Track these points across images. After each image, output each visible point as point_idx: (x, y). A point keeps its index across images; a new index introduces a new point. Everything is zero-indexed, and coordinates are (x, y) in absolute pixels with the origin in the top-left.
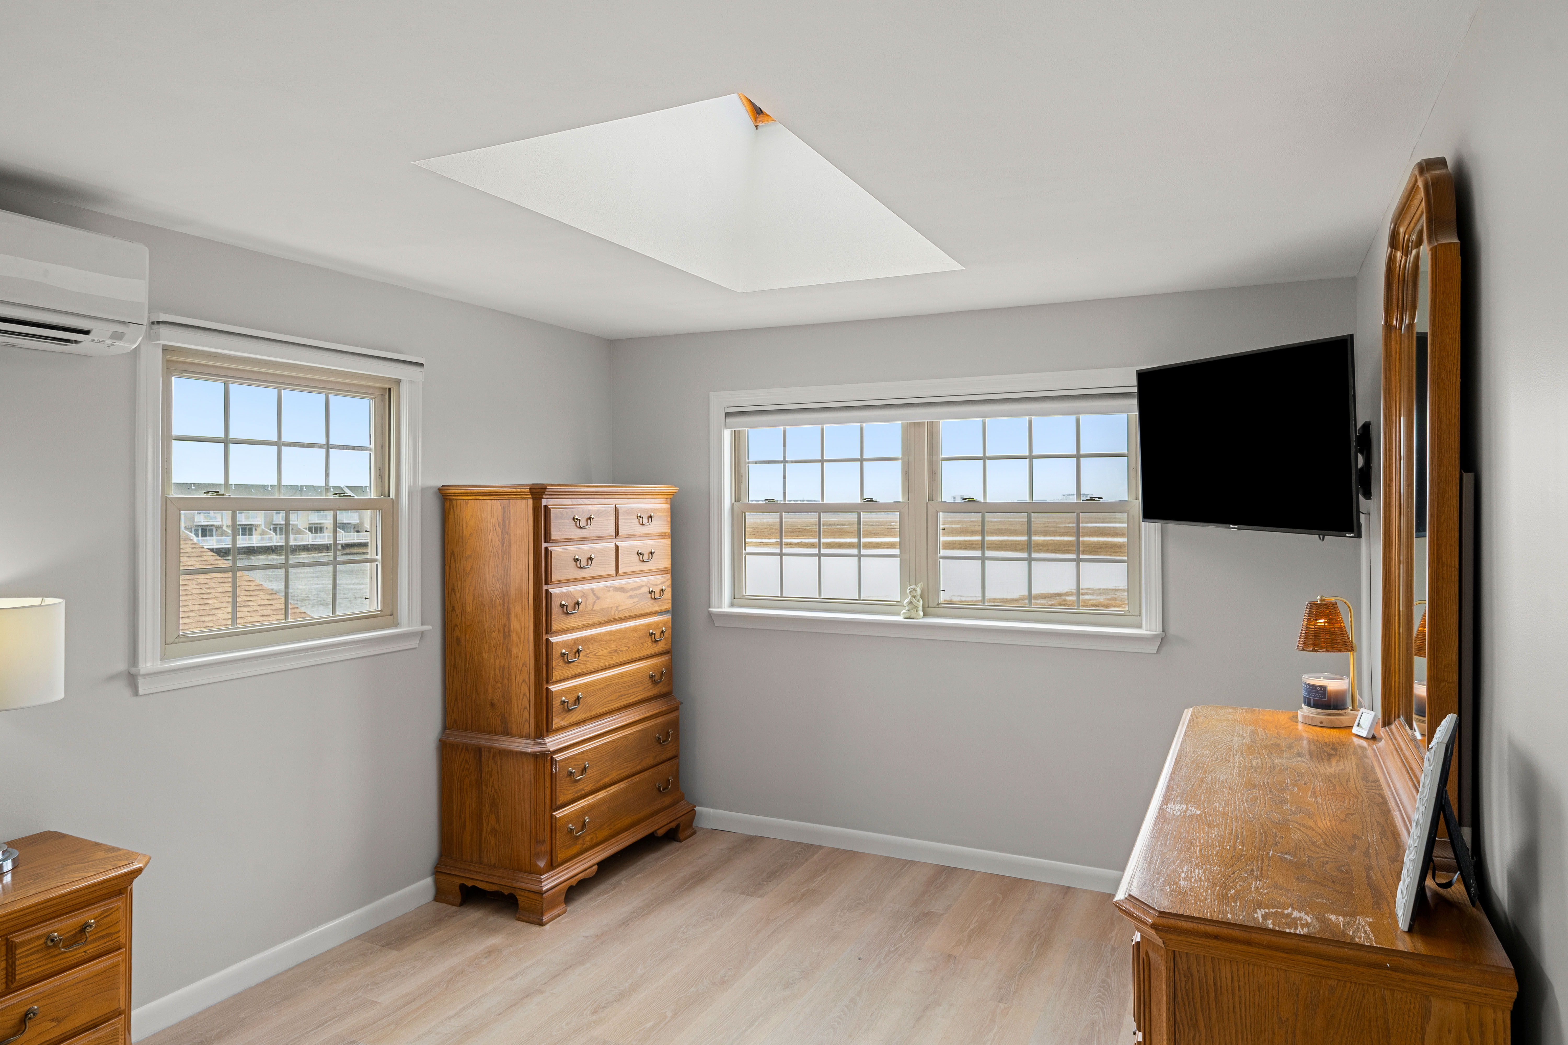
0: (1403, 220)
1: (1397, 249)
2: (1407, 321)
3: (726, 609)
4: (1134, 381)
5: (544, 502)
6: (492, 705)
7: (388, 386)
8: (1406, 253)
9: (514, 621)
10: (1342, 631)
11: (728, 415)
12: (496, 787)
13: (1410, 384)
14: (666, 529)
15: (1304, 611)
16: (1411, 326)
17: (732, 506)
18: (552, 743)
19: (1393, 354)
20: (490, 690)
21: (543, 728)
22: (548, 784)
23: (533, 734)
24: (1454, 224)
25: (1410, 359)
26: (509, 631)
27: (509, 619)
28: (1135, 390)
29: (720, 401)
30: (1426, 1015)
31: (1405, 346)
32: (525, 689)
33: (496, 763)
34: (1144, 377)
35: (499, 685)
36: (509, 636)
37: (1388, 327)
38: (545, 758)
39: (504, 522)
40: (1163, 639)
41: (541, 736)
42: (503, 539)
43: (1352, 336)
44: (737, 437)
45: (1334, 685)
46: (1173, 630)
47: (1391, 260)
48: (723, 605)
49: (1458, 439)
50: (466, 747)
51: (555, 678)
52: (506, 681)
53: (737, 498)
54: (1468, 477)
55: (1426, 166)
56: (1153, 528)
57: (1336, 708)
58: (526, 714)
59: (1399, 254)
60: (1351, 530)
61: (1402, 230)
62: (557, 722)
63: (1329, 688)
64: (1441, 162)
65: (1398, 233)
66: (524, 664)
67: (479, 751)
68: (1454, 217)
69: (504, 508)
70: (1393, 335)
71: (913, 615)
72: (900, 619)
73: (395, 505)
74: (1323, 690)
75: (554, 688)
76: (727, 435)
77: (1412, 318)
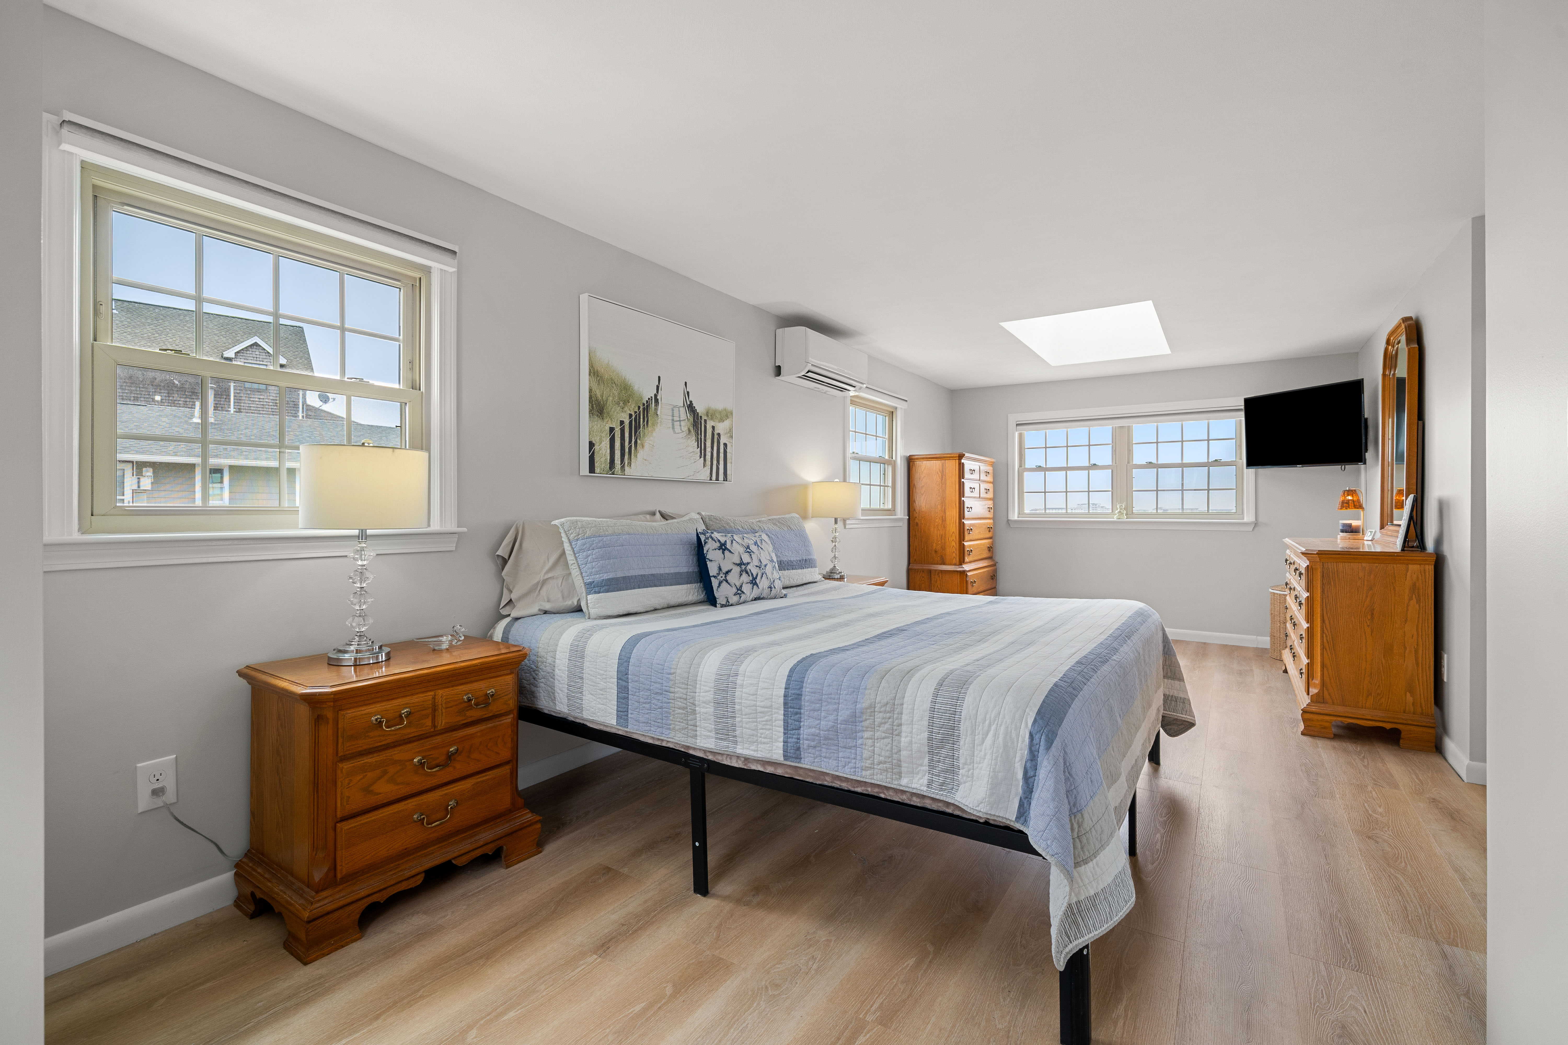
0: (1392, 335)
1: (1389, 345)
2: (1392, 373)
3: (1016, 518)
4: (1243, 403)
5: (963, 461)
6: (936, 552)
7: (892, 410)
8: (1393, 347)
9: (947, 513)
10: (1359, 501)
11: (1017, 425)
12: (939, 587)
13: (1394, 396)
14: (992, 480)
15: (1341, 493)
16: (1394, 374)
17: (1019, 469)
18: (966, 567)
19: (1386, 385)
20: (934, 545)
21: (962, 562)
22: (965, 585)
23: (958, 563)
24: (1416, 341)
25: (1394, 387)
26: (945, 518)
27: (945, 513)
28: (1243, 407)
29: (1013, 419)
30: (1407, 570)
31: (1391, 382)
32: (953, 543)
33: (939, 577)
34: (1248, 402)
35: (940, 542)
36: (945, 520)
37: (1384, 375)
38: (964, 573)
39: (942, 470)
40: (1256, 524)
41: (961, 565)
42: (942, 478)
43: (1363, 379)
44: (1021, 435)
45: (1355, 523)
46: (1261, 520)
47: (1386, 350)
48: (1014, 516)
49: (1417, 410)
50: (923, 571)
51: (966, 539)
52: (943, 541)
53: (1020, 466)
54: (1420, 422)
55: (1405, 320)
56: (1252, 471)
57: (1356, 532)
58: (954, 555)
59: (1390, 347)
60: (1361, 461)
61: (1392, 339)
62: (967, 559)
63: (1353, 524)
64: (1410, 318)
65: (1390, 340)
66: (953, 532)
67: (930, 571)
68: (1416, 338)
69: (943, 465)
70: (1386, 378)
71: (1121, 517)
72: (1115, 519)
73: (895, 462)
74: (1350, 525)
75: (966, 544)
76: (1017, 434)
77: (1395, 371)
